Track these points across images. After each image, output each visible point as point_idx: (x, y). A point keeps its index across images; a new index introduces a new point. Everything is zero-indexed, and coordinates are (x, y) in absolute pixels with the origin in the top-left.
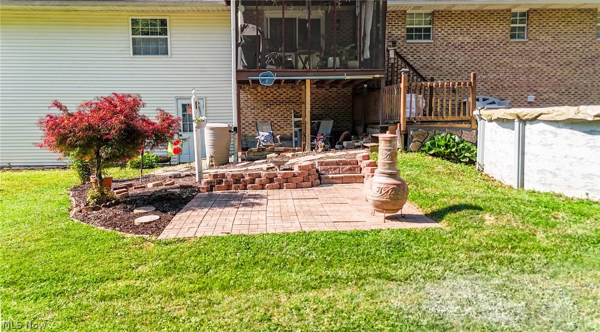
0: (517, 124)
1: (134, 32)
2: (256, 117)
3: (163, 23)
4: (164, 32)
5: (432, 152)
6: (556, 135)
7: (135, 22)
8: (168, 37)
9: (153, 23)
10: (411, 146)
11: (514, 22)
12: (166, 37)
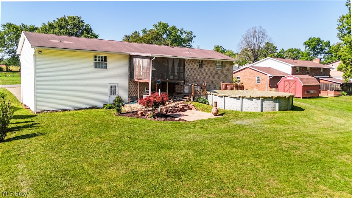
0: (223, 97)
1: (95, 60)
2: (135, 90)
3: (105, 57)
4: (105, 61)
5: (200, 102)
6: (231, 99)
7: (96, 57)
8: (107, 62)
9: (102, 57)
10: (195, 100)
11: (200, 63)
12: (106, 62)
